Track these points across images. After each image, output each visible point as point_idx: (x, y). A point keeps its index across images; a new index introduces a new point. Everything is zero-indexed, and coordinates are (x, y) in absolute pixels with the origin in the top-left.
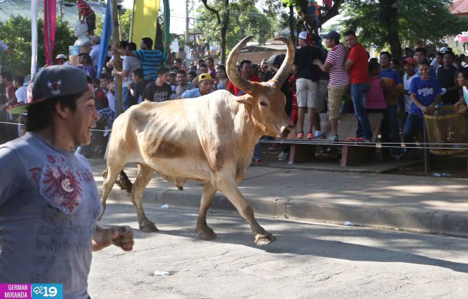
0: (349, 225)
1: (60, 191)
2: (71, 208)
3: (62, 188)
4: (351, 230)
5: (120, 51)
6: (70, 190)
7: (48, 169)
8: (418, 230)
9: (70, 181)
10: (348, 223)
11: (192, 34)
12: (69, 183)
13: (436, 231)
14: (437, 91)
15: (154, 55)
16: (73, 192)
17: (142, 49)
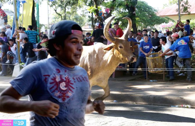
0: (115, 102)
1: (58, 89)
2: (64, 99)
3: (60, 87)
4: (116, 104)
5: (19, 31)
6: (65, 89)
7: (54, 76)
8: (143, 103)
9: (66, 84)
10: (115, 101)
11: (50, 24)
12: (65, 85)
13: (151, 103)
14: (151, 47)
15: (34, 33)
16: (66, 90)
17: (28, 30)
